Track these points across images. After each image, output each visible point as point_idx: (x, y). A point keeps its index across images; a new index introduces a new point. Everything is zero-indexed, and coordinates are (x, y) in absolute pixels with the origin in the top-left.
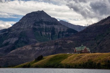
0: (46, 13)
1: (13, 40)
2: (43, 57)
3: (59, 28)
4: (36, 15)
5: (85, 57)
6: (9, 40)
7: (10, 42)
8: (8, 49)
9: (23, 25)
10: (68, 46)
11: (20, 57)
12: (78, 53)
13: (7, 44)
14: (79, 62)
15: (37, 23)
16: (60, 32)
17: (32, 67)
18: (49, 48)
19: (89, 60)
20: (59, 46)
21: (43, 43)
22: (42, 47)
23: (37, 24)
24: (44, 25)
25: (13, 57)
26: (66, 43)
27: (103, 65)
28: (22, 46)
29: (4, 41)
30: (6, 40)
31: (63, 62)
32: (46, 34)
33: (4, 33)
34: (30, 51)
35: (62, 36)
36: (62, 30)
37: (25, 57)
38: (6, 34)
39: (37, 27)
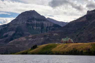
0: (36, 12)
1: (11, 33)
2: (37, 46)
3: (46, 24)
4: (29, 13)
5: (71, 46)
6: (8, 33)
7: (9, 35)
8: (7, 40)
9: (19, 22)
10: (54, 38)
11: (17, 46)
12: (64, 43)
13: (6, 36)
14: (66, 50)
15: (30, 19)
16: (47, 27)
17: (29, 54)
18: (39, 39)
19: (74, 48)
20: (47, 38)
21: (34, 35)
22: (34, 39)
23: (30, 21)
24: (35, 22)
25: (11, 46)
26: (53, 35)
27: (85, 53)
28: (18, 38)
29: (4, 34)
30: (6, 33)
31: (53, 50)
32: (36, 28)
33: (4, 27)
34: (25, 42)
35: (49, 29)
36: (49, 26)
37: (21, 46)
38: (5, 28)
39: (29, 23)
